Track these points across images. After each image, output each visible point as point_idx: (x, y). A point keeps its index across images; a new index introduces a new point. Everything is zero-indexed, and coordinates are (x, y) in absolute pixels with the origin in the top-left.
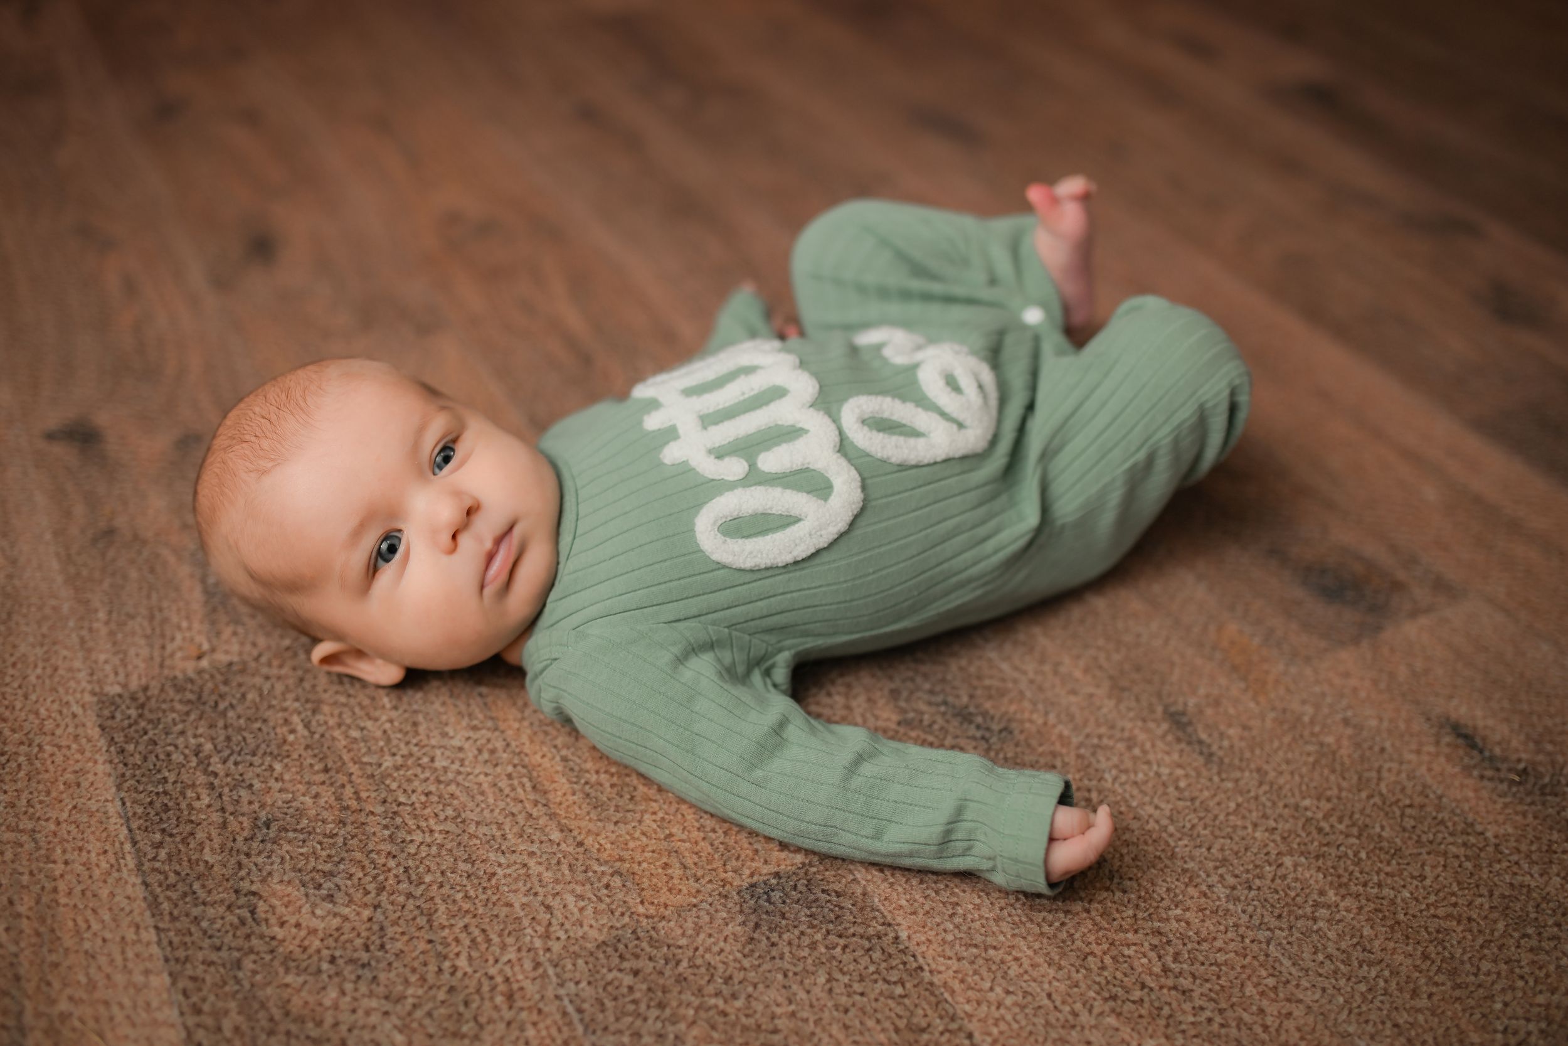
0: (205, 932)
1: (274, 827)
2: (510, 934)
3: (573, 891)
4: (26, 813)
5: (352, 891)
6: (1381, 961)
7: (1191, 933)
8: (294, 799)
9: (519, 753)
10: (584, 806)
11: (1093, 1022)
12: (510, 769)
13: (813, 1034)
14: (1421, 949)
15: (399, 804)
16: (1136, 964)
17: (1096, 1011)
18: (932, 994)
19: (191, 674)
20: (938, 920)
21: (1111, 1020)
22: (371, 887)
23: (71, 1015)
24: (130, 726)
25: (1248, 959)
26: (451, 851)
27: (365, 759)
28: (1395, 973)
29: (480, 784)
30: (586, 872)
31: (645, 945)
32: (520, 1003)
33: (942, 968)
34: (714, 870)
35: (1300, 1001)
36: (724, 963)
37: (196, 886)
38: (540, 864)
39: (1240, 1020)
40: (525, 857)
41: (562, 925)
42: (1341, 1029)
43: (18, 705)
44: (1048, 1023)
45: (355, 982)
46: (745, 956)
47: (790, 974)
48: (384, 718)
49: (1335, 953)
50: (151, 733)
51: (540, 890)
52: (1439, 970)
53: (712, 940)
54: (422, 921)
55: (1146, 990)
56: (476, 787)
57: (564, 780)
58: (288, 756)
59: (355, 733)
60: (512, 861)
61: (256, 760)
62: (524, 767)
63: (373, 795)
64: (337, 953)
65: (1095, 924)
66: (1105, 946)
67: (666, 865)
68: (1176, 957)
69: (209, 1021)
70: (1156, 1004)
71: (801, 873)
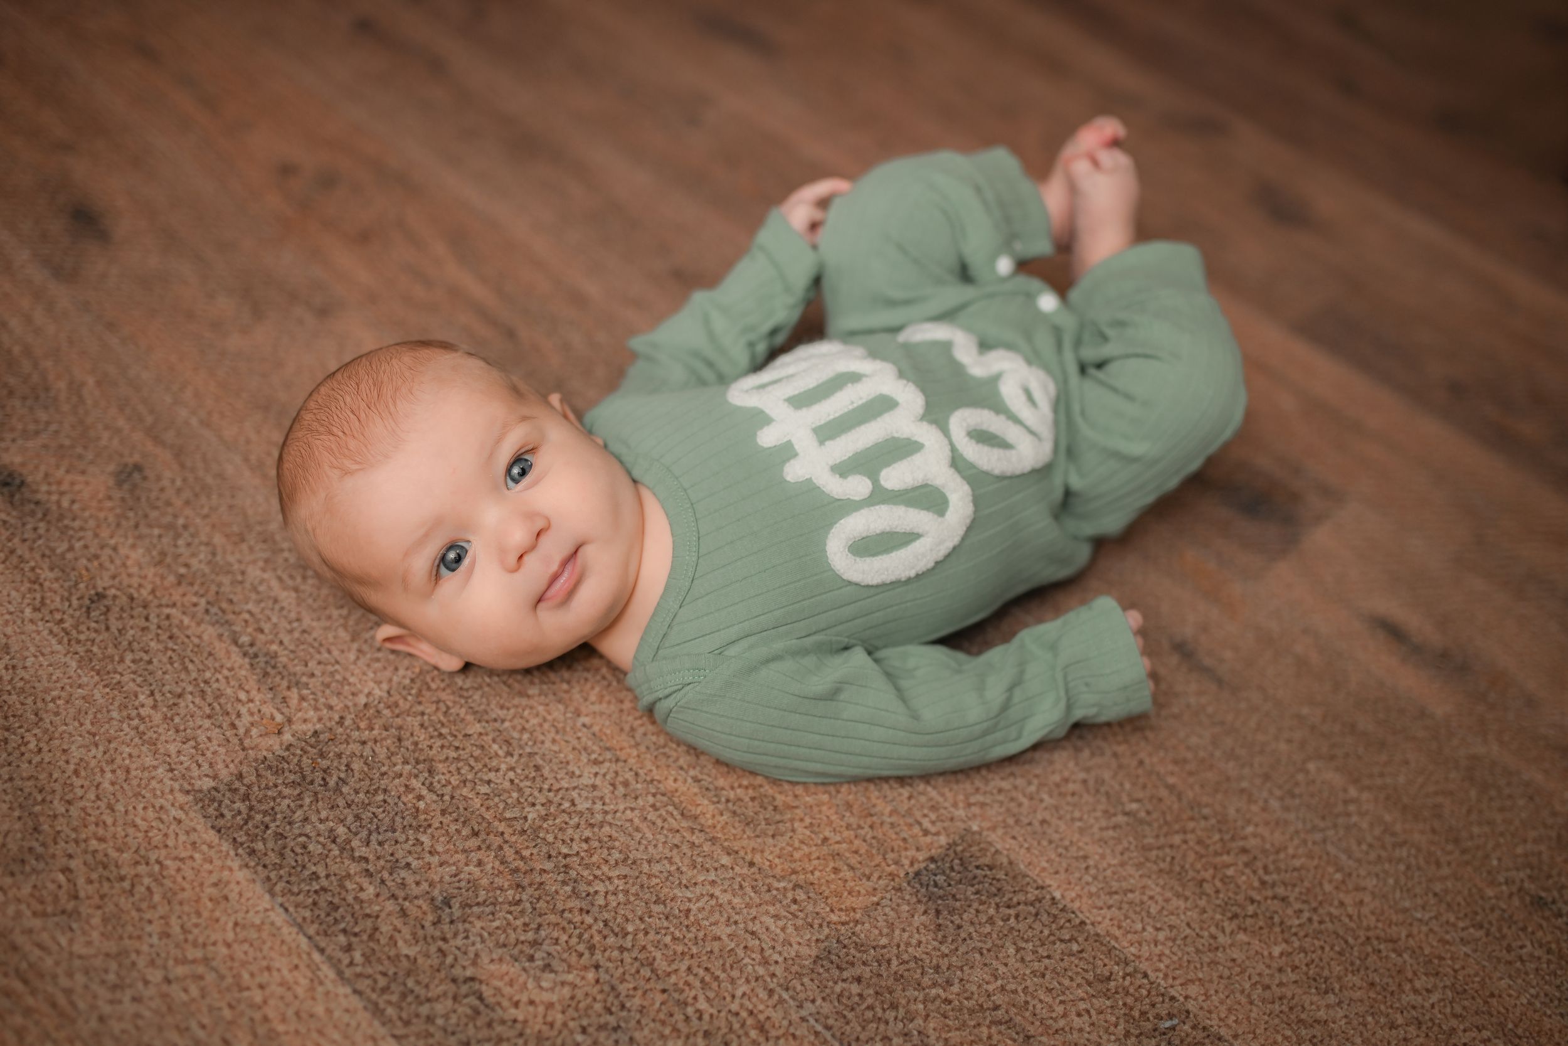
0: (445, 1031)
1: (455, 904)
2: (732, 967)
3: (767, 913)
4: (186, 941)
5: (565, 956)
6: (1406, 841)
7: (1268, 846)
8: (459, 871)
9: (652, 781)
10: (737, 824)
11: (1229, 942)
12: (651, 799)
13: (1027, 1003)
14: (1428, 825)
15: (566, 856)
16: (1239, 882)
17: (1228, 931)
18: (1102, 944)
19: (279, 751)
20: (1077, 875)
21: (1242, 937)
22: (581, 948)
24: (246, 822)
25: (1316, 860)
26: (637, 895)
27: (508, 815)
28: (1419, 850)
29: (631, 821)
30: (769, 891)
32: (773, 1033)
33: (1100, 919)
34: (878, 865)
35: (1364, 889)
36: (927, 954)
37: (410, 983)
38: (725, 891)
39: (1330, 914)
40: (709, 887)
41: (774, 948)
42: (1400, 906)
43: (108, 819)
44: (1198, 951)
46: (940, 943)
47: (985, 952)
48: (503, 767)
49: (1373, 841)
50: (272, 825)
51: (737, 917)
52: (1447, 841)
53: (907, 933)
54: (646, 972)
55: (1256, 904)
56: (628, 824)
57: (706, 802)
58: (430, 826)
59: (484, 789)
60: (698, 893)
61: (399, 836)
62: (663, 795)
63: (535, 851)
64: (584, 1023)
65: (1196, 853)
68: (1265, 868)
70: (1268, 914)
71: (951, 852)
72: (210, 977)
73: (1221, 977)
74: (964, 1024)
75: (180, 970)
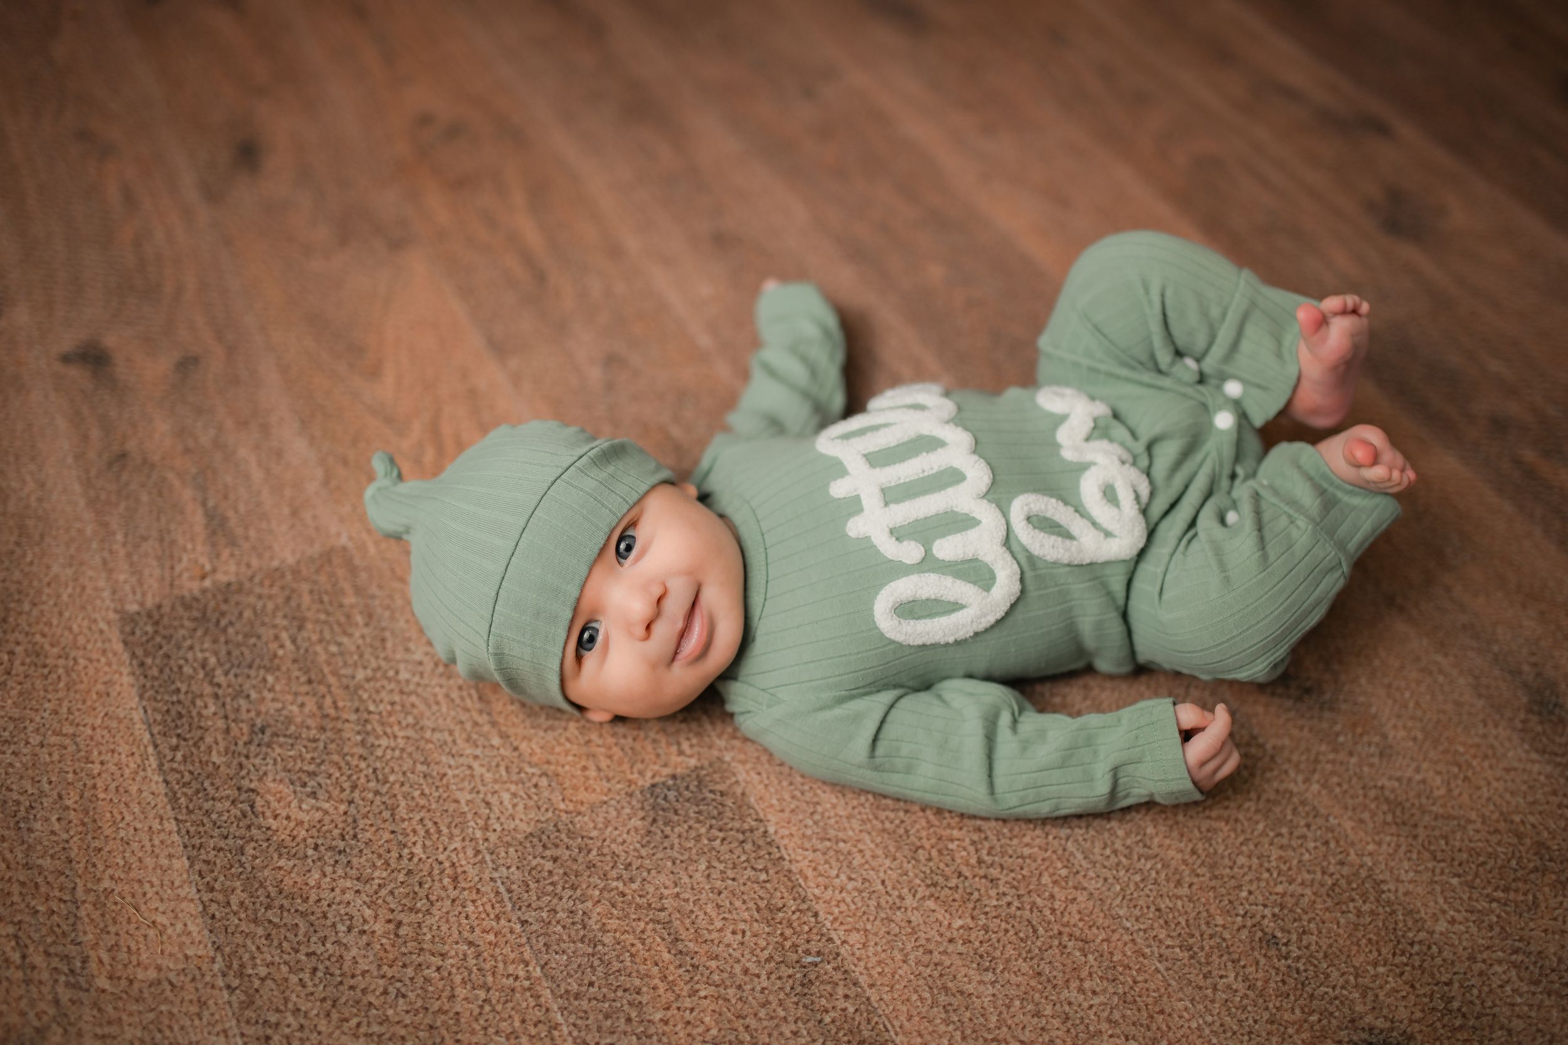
0: (215, 823)
1: (268, 732)
2: (456, 826)
3: (508, 790)
4: (67, 719)
5: (331, 788)
6: (1157, 856)
8: (283, 708)
11: (915, 905)
13: (692, 912)
14: (1190, 846)
15: (370, 713)
16: (957, 855)
17: (918, 896)
18: (790, 879)
19: (196, 593)
20: (801, 817)
21: (930, 904)
22: (346, 785)
23: (113, 890)
24: (148, 641)
25: (1049, 853)
26: (411, 754)
27: (342, 672)
28: (1166, 866)
30: (519, 773)
31: (563, 836)
32: (463, 884)
33: (799, 858)
34: (623, 772)
35: (1085, 889)
36: (626, 852)
37: (207, 784)
38: (482, 766)
39: (1034, 904)
40: (471, 760)
41: (498, 818)
42: (1113, 912)
43: (55, 621)
44: (879, 906)
45: (334, 866)
46: (643, 846)
47: (678, 862)
48: (358, 634)
49: (1121, 848)
50: (165, 648)
51: (482, 789)
52: (1203, 864)
53: (617, 832)
54: (386, 815)
55: (962, 878)
56: (432, 697)
58: (278, 669)
59: (333, 649)
60: (460, 763)
61: (253, 673)
63: (348, 704)
64: (320, 842)
66: (933, 841)
67: (585, 768)
68: (990, 851)
69: (220, 897)
70: (968, 891)
71: (694, 775)
72: (72, 748)
73: (888, 933)
74: (627, 916)
75: (53, 740)
